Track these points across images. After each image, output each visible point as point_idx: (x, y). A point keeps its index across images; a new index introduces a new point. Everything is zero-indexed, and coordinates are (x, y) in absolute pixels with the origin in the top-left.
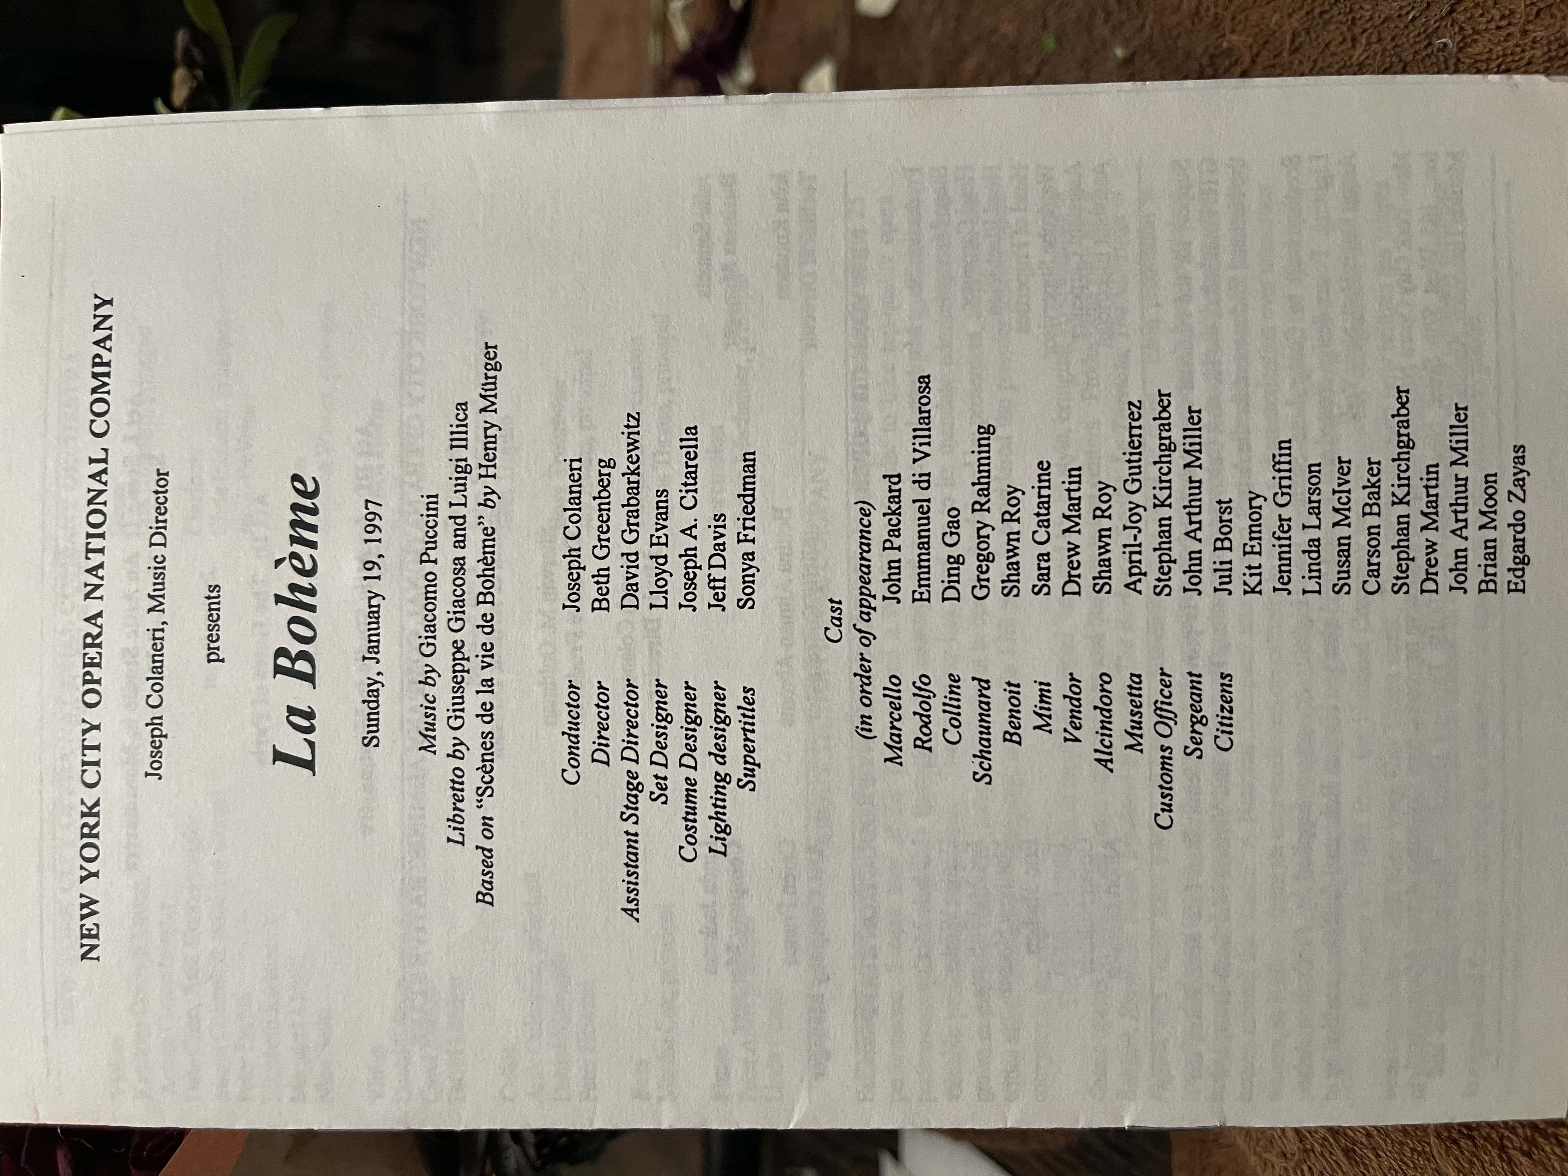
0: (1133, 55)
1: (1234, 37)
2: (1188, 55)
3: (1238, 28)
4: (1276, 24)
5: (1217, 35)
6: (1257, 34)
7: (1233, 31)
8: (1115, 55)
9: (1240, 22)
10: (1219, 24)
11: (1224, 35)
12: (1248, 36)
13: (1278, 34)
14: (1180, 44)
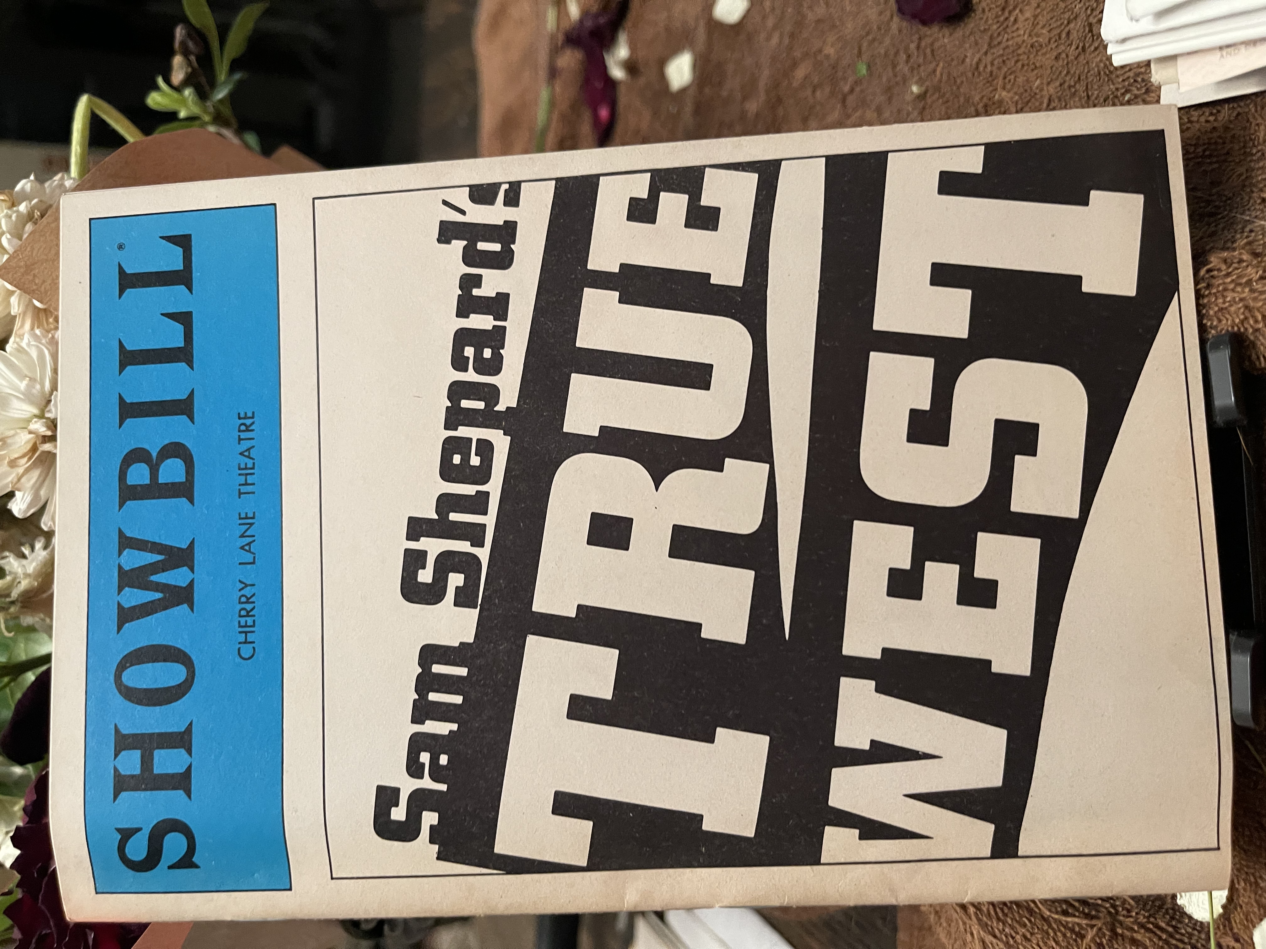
0: (926, 92)
1: (1004, 93)
2: (967, 100)
3: (1008, 86)
4: (1037, 88)
5: (991, 88)
6: (1022, 94)
7: (1004, 88)
8: (911, 90)
9: (1010, 81)
10: (993, 80)
11: (996, 89)
12: (1016, 93)
13: (1038, 96)
14: (962, 90)
